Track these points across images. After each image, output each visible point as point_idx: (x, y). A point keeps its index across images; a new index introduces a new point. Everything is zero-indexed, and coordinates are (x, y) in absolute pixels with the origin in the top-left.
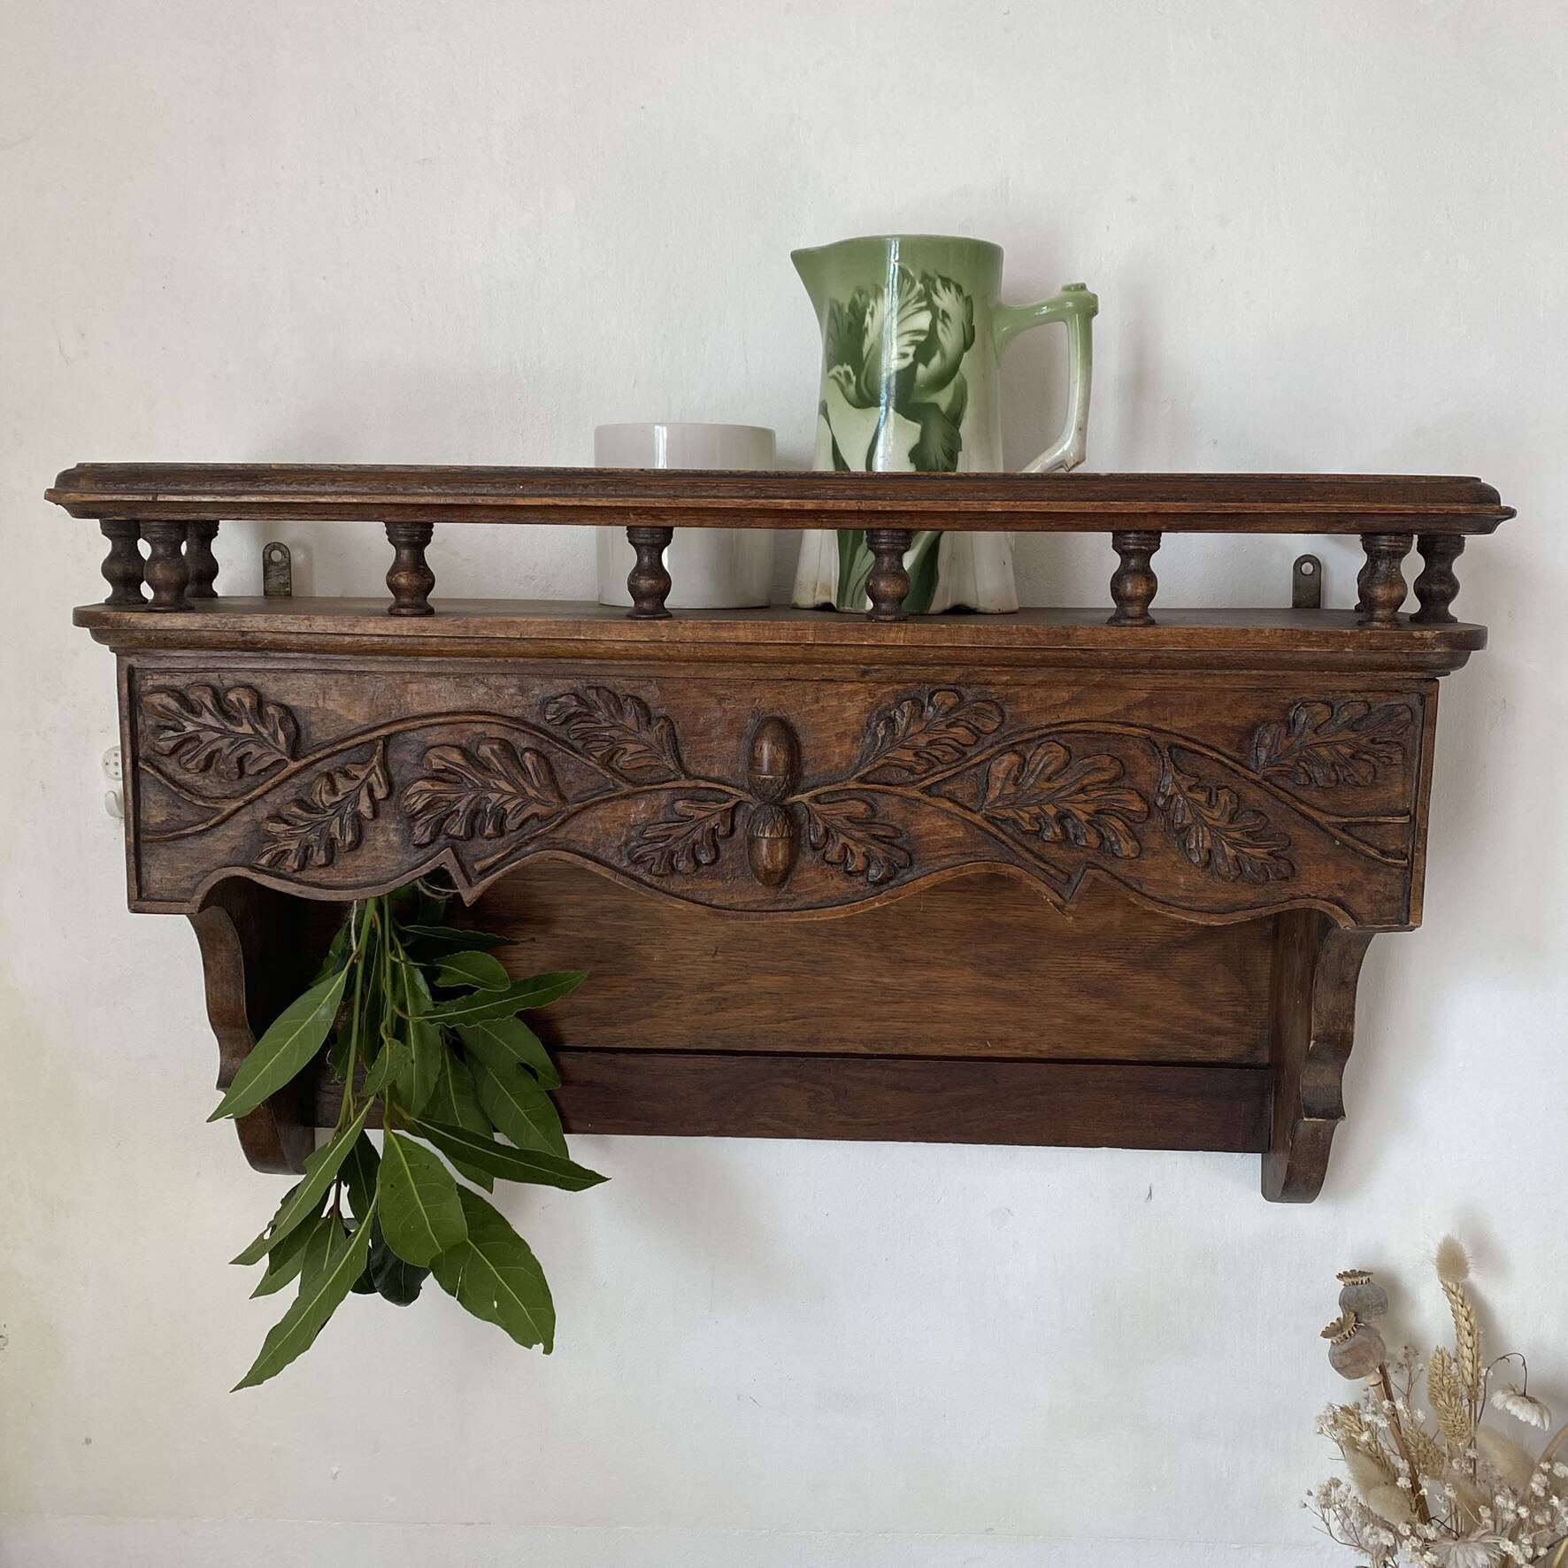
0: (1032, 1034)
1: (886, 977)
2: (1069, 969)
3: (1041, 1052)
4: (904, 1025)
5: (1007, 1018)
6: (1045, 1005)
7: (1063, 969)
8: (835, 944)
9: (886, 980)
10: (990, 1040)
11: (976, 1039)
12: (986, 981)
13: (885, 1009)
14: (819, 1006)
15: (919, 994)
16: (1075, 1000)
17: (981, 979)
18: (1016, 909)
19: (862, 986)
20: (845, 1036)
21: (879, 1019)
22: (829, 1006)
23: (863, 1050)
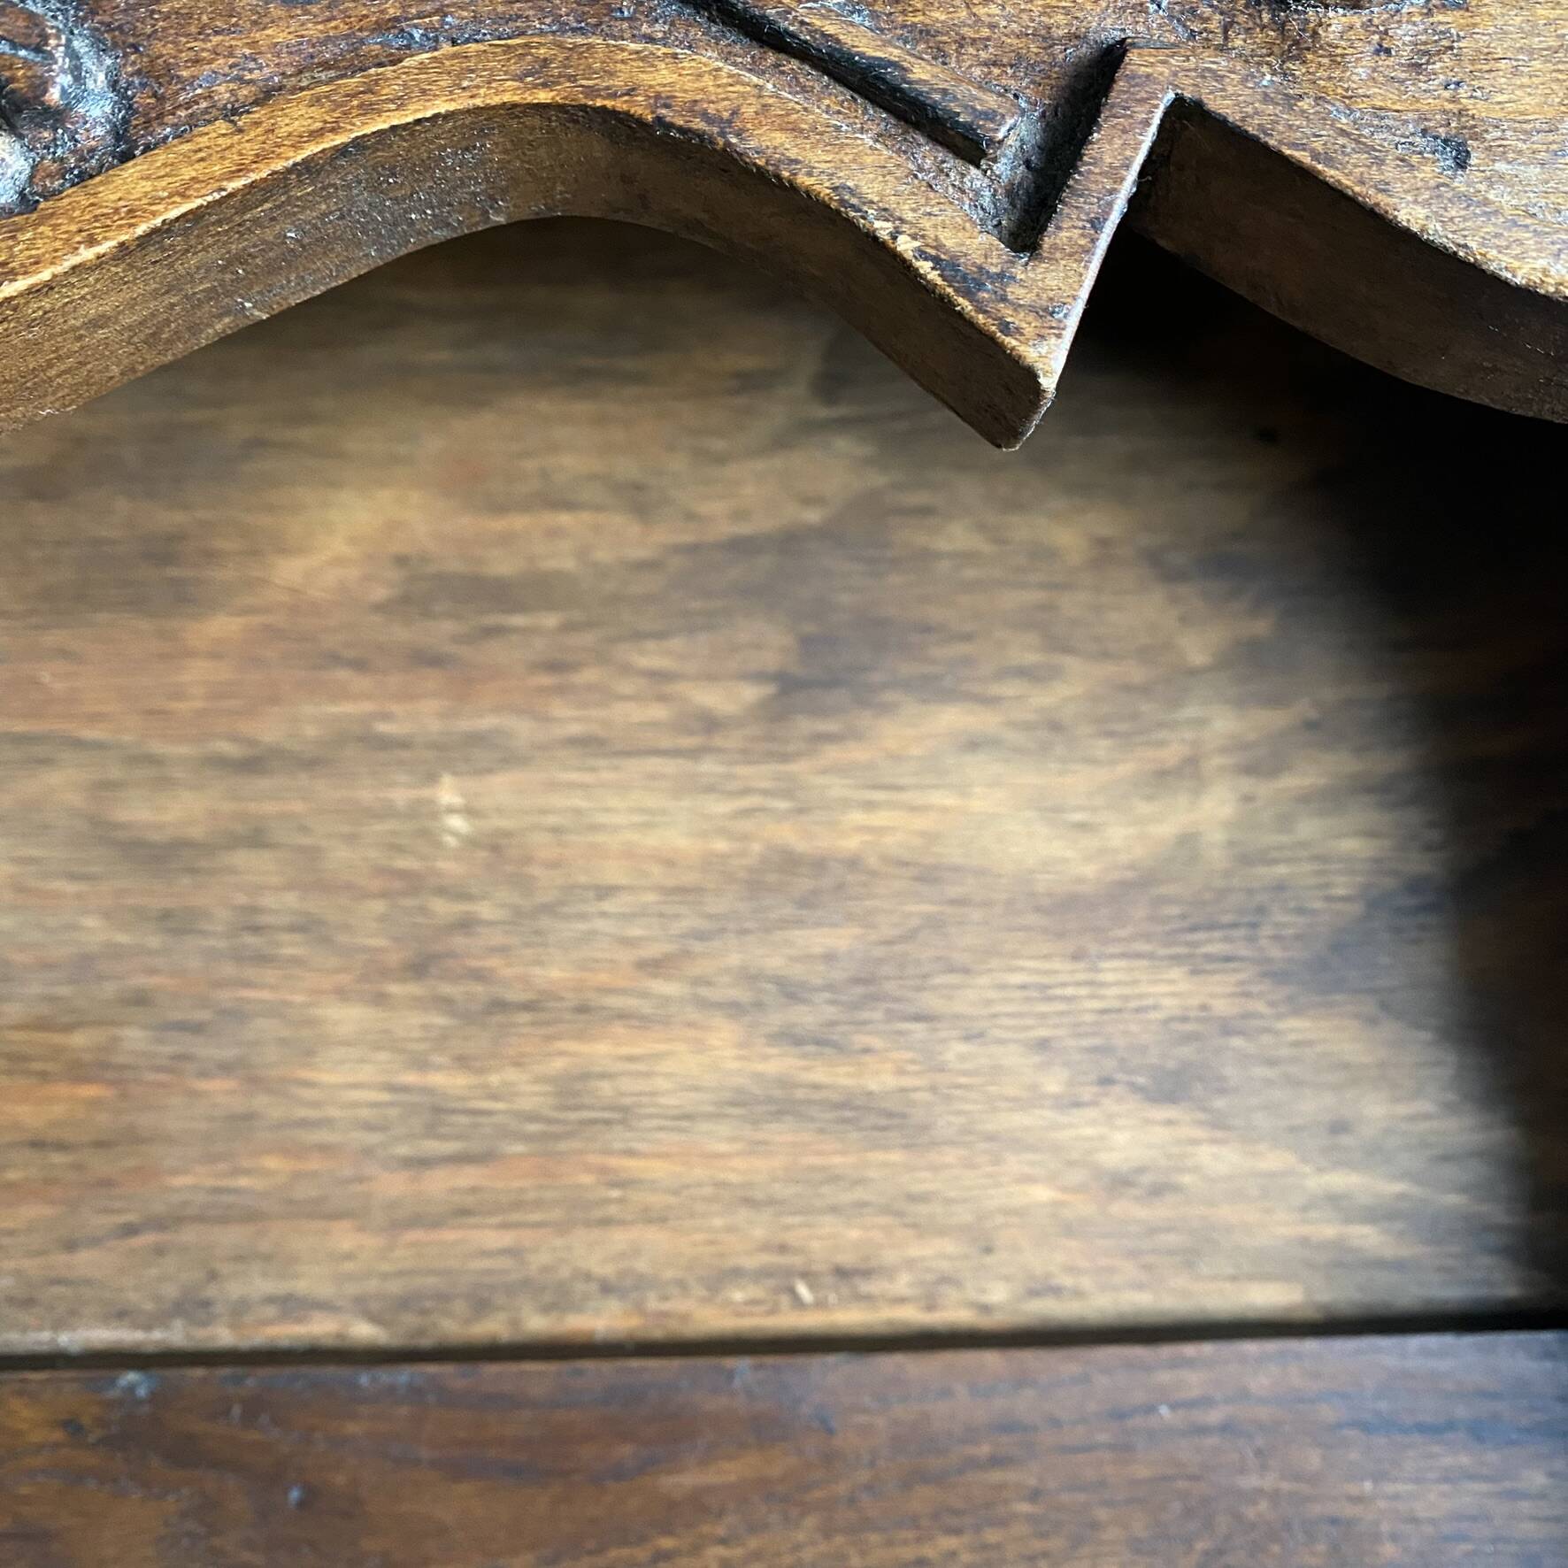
0: (949, 1246)
1: (439, 1068)
2: (1061, 1007)
3: (985, 1309)
4: (507, 1239)
5: (859, 1194)
6: (991, 1138)
7: (1044, 1008)
8: (262, 959)
9: (437, 1079)
10: (806, 1275)
11: (763, 1274)
12: (779, 1063)
13: (439, 1183)
14: (210, 1182)
15: (549, 1121)
16: (1091, 1113)
17: (765, 1058)
18: (870, 806)
19: (355, 1105)
20: (301, 1286)
21: (416, 1221)
22: (243, 1182)
23: (364, 1332)
